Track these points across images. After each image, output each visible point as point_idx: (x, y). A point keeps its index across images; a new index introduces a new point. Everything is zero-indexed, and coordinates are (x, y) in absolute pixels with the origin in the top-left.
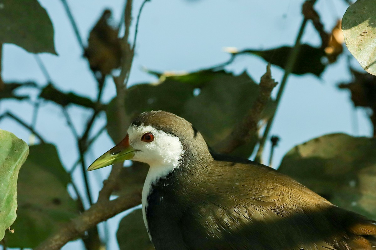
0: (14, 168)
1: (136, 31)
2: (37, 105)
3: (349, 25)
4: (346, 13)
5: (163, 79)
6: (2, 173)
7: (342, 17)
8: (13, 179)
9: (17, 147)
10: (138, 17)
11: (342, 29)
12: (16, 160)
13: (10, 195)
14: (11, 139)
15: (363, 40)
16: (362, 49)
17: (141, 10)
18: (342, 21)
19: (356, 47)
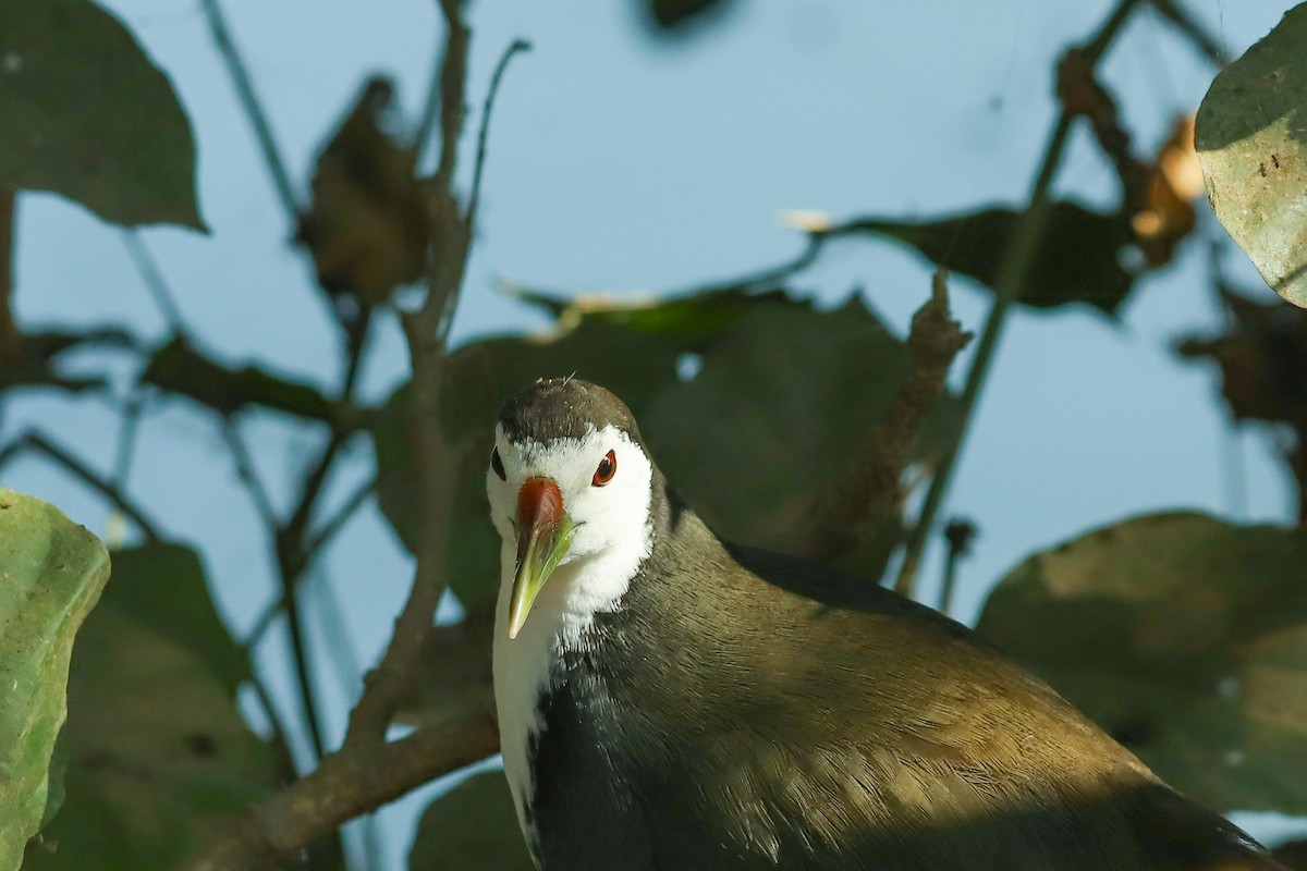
0: (56, 625)
1: (481, 155)
2: (132, 411)
3: (1223, 135)
4: (1210, 95)
5: (571, 321)
6: (17, 646)
7: (1197, 109)
8: (53, 667)
9: (69, 553)
10: (488, 105)
11: (1197, 148)
12: (63, 600)
13: (43, 721)
14: (47, 527)
15: (1268, 187)
16: (1265, 217)
17: (496, 80)
18: (1197, 121)
19: (1246, 212)
